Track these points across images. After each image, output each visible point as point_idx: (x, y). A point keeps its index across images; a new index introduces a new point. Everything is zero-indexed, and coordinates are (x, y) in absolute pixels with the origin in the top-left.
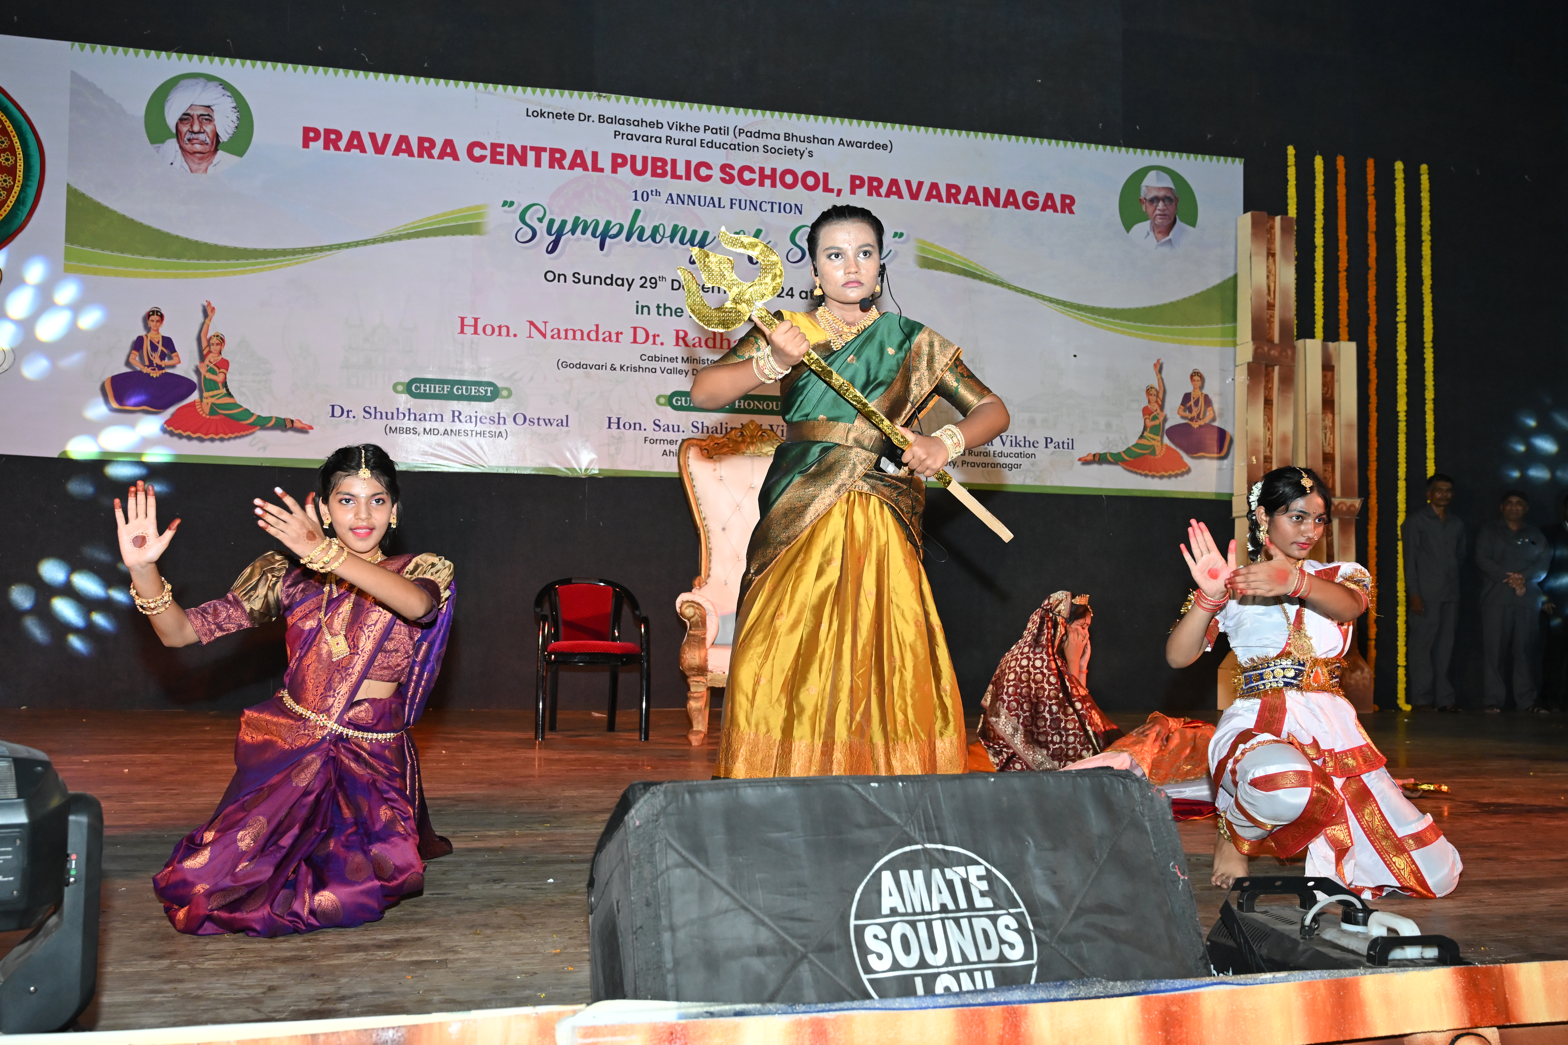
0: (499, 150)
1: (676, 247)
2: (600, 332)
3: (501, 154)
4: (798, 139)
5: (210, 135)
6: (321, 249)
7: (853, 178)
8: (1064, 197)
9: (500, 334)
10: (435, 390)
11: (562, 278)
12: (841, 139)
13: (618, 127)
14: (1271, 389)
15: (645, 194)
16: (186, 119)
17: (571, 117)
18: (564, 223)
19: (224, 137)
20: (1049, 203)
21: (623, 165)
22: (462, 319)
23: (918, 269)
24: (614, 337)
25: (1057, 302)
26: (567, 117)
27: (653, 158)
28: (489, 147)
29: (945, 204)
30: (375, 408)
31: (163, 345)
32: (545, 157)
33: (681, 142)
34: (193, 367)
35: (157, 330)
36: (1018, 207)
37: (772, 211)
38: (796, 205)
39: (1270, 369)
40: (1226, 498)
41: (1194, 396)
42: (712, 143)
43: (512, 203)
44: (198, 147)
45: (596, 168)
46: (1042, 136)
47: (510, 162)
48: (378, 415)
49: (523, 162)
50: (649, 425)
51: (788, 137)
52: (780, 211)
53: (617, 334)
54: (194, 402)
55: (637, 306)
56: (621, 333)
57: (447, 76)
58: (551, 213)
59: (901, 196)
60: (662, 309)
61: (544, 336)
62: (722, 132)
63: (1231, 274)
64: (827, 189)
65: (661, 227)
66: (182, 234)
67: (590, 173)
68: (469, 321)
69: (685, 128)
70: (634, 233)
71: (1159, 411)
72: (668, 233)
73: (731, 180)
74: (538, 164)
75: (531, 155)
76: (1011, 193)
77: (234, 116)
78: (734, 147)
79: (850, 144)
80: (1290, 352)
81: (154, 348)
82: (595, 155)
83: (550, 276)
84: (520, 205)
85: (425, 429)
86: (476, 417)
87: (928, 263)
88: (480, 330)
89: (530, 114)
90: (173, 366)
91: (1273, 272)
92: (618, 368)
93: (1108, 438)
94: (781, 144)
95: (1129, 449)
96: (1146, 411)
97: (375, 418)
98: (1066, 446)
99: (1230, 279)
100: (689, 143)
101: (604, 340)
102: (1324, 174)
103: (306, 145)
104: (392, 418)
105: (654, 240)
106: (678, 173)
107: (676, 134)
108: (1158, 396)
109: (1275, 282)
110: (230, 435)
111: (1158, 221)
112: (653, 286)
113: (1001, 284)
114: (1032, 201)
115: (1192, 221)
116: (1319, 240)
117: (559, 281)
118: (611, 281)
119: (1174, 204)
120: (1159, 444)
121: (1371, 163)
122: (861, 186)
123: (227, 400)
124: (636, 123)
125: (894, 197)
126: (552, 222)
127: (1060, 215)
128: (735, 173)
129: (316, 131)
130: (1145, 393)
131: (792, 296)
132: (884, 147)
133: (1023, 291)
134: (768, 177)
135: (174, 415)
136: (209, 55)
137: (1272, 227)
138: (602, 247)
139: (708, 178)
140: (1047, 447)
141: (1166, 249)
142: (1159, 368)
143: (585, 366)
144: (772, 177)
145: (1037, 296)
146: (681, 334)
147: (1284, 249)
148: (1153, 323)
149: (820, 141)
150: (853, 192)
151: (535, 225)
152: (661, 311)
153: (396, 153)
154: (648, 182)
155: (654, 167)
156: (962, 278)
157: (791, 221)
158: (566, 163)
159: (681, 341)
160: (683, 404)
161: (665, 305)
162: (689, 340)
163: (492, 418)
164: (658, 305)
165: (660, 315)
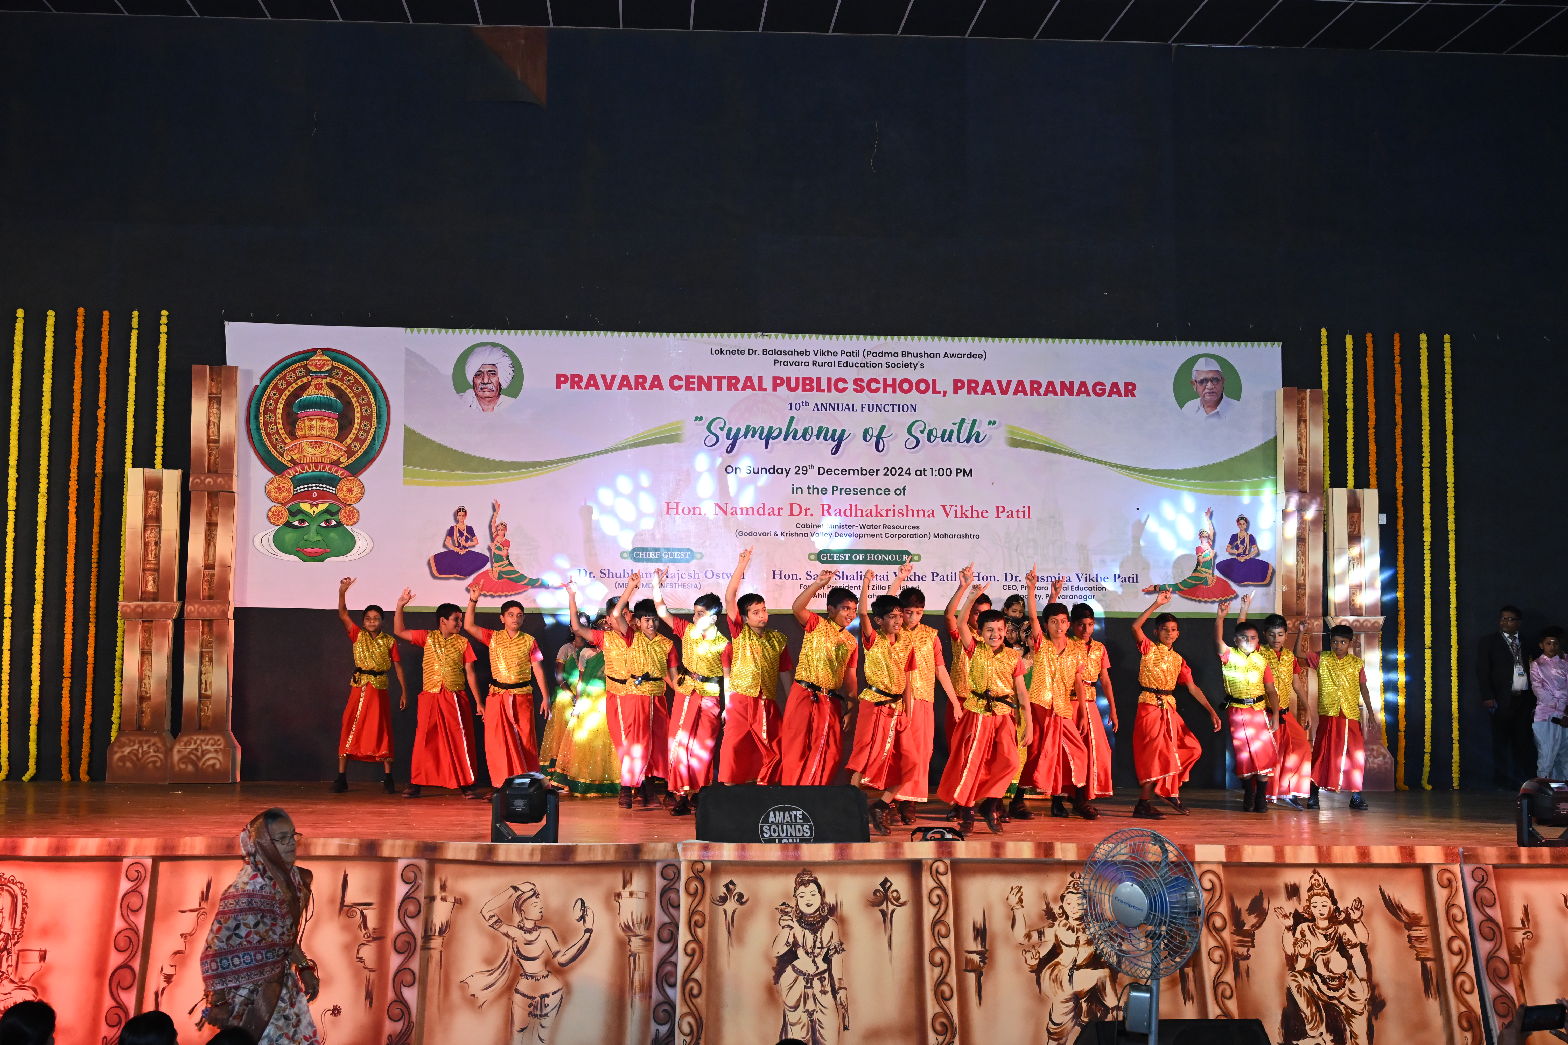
0: (691, 380)
1: (821, 443)
2: (766, 509)
3: (693, 383)
4: (913, 355)
6: (570, 459)
7: (956, 382)
8: (1126, 384)
9: (695, 514)
10: (649, 556)
11: (738, 470)
12: (946, 353)
13: (777, 357)
14: (1304, 529)
15: (798, 405)
17: (743, 352)
18: (739, 430)
19: (504, 386)
20: (1115, 389)
21: (781, 384)
22: (668, 504)
23: (1008, 448)
24: (776, 512)
25: (1122, 467)
26: (740, 352)
27: (803, 378)
28: (684, 378)
29: (1029, 396)
30: (609, 570)
32: (724, 383)
33: (823, 365)
34: (486, 546)
36: (1089, 395)
37: (893, 411)
38: (912, 406)
39: (1302, 513)
42: (847, 363)
43: (701, 418)
44: (487, 394)
45: (761, 389)
46: (1107, 337)
47: (700, 389)
48: (611, 575)
49: (709, 388)
50: (803, 575)
51: (904, 354)
52: (899, 411)
53: (779, 509)
55: (793, 488)
56: (782, 509)
57: (654, 330)
58: (730, 423)
59: (993, 393)
60: (811, 489)
61: (726, 513)
62: (855, 354)
63: (1272, 437)
64: (935, 392)
65: (810, 428)
66: (479, 455)
67: (757, 392)
68: (673, 505)
69: (826, 354)
70: (790, 434)
72: (815, 433)
73: (861, 390)
74: (719, 388)
75: (714, 383)
76: (1083, 384)
77: (510, 370)
78: (864, 365)
79: (953, 356)
80: (1319, 499)
81: (461, 534)
82: (760, 379)
83: (730, 470)
84: (707, 419)
86: (679, 574)
87: (1016, 443)
88: (680, 511)
89: (713, 352)
90: (473, 546)
91: (1305, 434)
92: (780, 534)
93: (1166, 573)
94: (899, 360)
95: (1185, 580)
97: (609, 577)
98: (1131, 580)
99: (1271, 441)
100: (830, 365)
101: (769, 514)
102: (1353, 350)
103: (559, 387)
105: (805, 439)
106: (822, 388)
107: (820, 359)
109: (1306, 443)
111: (1207, 397)
112: (805, 472)
113: (1076, 456)
114: (1100, 389)
116: (1350, 404)
117: (736, 473)
118: (774, 471)
121: (1397, 337)
122: (962, 387)
123: (509, 568)
124: (790, 353)
125: (988, 394)
126: (730, 430)
127: (1123, 398)
128: (864, 384)
129: (565, 376)
131: (910, 474)
132: (980, 356)
133: (1093, 460)
134: (890, 386)
136: (493, 329)
137: (1304, 398)
138: (766, 447)
139: (845, 389)
140: (1115, 581)
141: (1214, 420)
143: (756, 534)
144: (893, 385)
145: (1105, 463)
146: (826, 507)
147: (1313, 416)
148: (1204, 479)
149: (929, 355)
150: (956, 392)
151: (718, 433)
152: (811, 491)
153: (620, 388)
154: (799, 396)
155: (804, 385)
156: (1043, 453)
157: (908, 418)
158: (740, 386)
159: (826, 512)
160: (828, 559)
161: (813, 486)
162: (832, 511)
163: (690, 574)
164: (809, 486)
165: (810, 494)
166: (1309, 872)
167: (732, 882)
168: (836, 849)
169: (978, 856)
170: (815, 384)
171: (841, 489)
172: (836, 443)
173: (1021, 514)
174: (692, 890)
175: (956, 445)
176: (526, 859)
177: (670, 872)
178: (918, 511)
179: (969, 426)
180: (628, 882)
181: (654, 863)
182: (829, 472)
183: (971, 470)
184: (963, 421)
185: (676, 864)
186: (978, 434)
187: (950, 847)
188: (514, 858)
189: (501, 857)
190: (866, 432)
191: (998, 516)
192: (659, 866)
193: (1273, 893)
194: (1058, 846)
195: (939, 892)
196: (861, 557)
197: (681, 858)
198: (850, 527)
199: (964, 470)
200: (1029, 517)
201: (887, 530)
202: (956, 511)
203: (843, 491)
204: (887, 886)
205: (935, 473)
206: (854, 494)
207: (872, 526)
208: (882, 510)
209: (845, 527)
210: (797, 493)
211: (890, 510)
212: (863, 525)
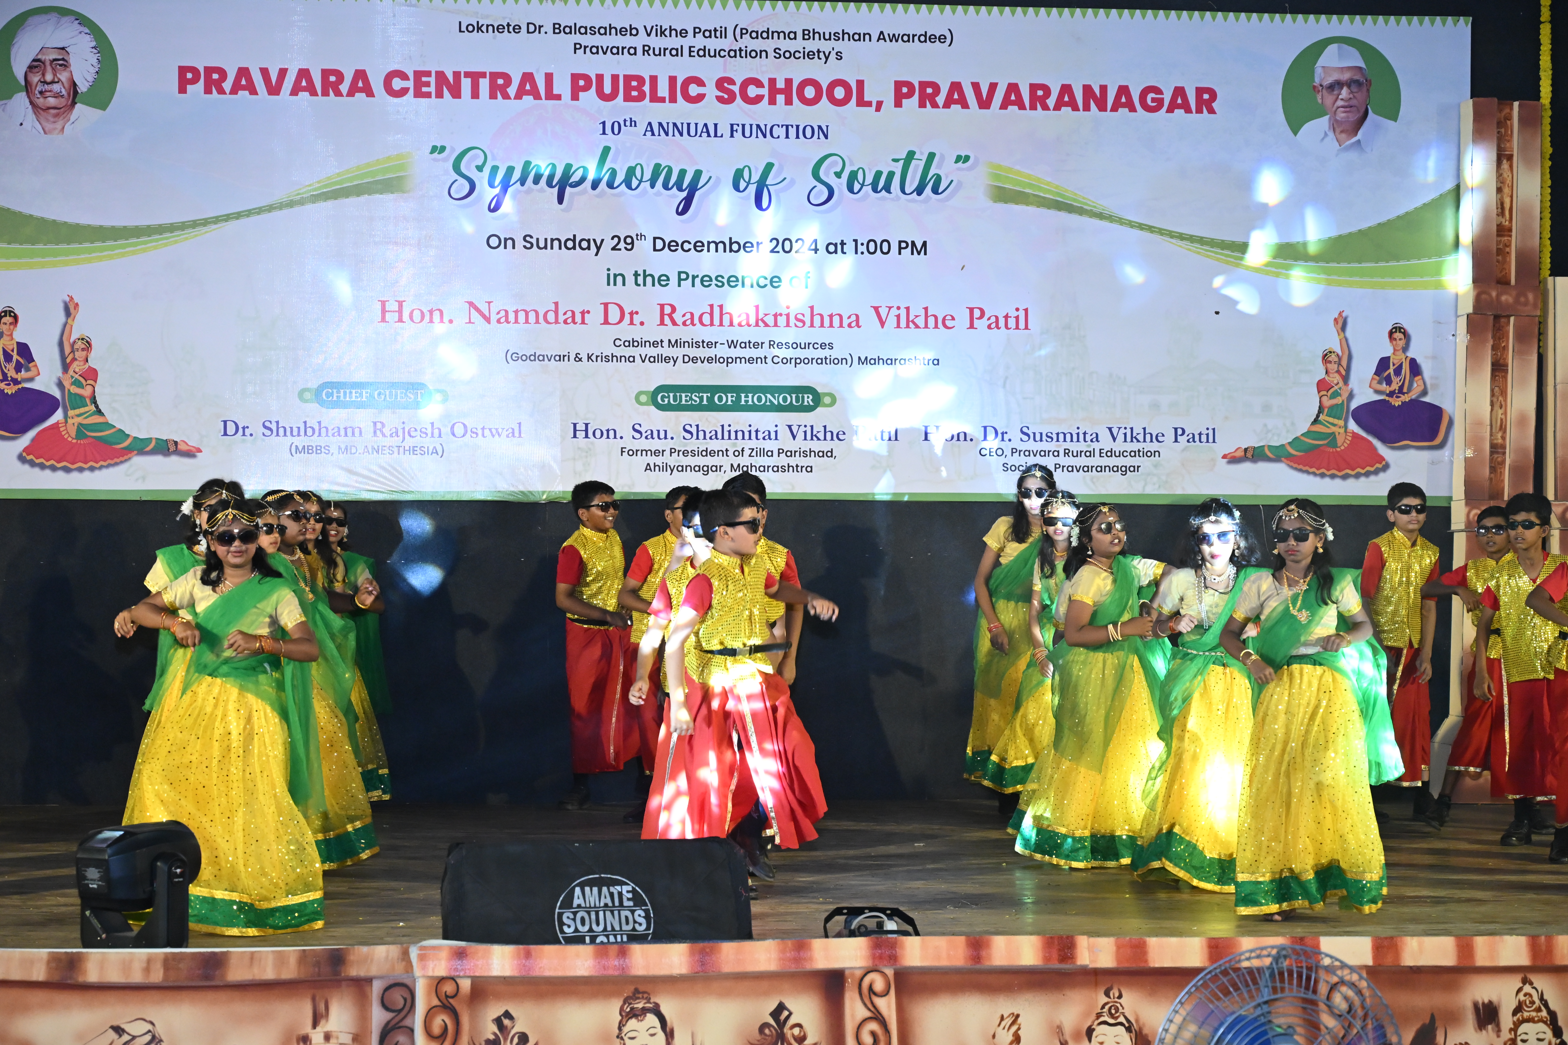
0: (424, 79)
1: (658, 194)
2: (561, 313)
3: (428, 84)
4: (822, 36)
5: (66, 85)
6: (205, 222)
7: (898, 85)
9: (431, 321)
10: (351, 396)
11: (509, 243)
12: (882, 33)
13: (578, 38)
14: (1505, 348)
15: (616, 126)
16: (36, 67)
17: (517, 29)
18: (510, 170)
19: (83, 87)
20: (1179, 100)
21: (586, 88)
22: (383, 303)
23: (990, 203)
24: (578, 318)
25: (1191, 239)
26: (511, 29)
27: (625, 76)
28: (411, 76)
29: (1028, 112)
30: (277, 422)
31: (18, 354)
32: (484, 85)
33: (662, 52)
34: (55, 380)
35: (11, 335)
36: (1133, 109)
37: (787, 137)
38: (820, 127)
39: (1503, 320)
40: (1444, 504)
41: (1395, 360)
42: (704, 51)
43: (443, 149)
44: (52, 101)
45: (551, 96)
46: (1167, 7)
47: (440, 95)
48: (281, 431)
49: (456, 93)
50: (626, 431)
51: (808, 35)
52: (798, 137)
54: (58, 423)
55: (609, 275)
56: (588, 312)
58: (494, 158)
59: (965, 106)
60: (642, 277)
61: (488, 320)
62: (718, 34)
63: (1452, 184)
64: (862, 102)
65: (639, 167)
66: (37, 213)
67: (544, 101)
68: (392, 306)
69: (667, 33)
71: (1341, 384)
72: (647, 175)
73: (731, 99)
74: (475, 95)
75: (466, 84)
76: (1123, 90)
77: (93, 59)
78: (734, 53)
79: (894, 38)
80: (1531, 297)
82: (549, 77)
83: (494, 242)
84: (453, 150)
85: (339, 448)
86: (403, 429)
87: (1004, 195)
88: (406, 317)
89: (464, 28)
91: (1508, 181)
92: (585, 358)
93: (1265, 425)
94: (798, 44)
95: (1296, 438)
96: (1322, 386)
97: (278, 435)
98: (1204, 438)
99: (1449, 191)
100: (674, 52)
101: (565, 322)
103: (182, 90)
104: (299, 435)
105: (629, 187)
106: (660, 94)
107: (656, 42)
108: (1340, 364)
109: (1512, 197)
110: (102, 463)
111: (1341, 115)
112: (629, 247)
113: (1110, 218)
114: (1153, 100)
115: (1392, 112)
117: (505, 247)
118: (574, 243)
119: (1365, 89)
120: (1342, 431)
122: (910, 95)
123: (97, 419)
124: (602, 31)
125: (956, 108)
126: (495, 169)
127: (1194, 116)
128: (736, 89)
129: (194, 70)
130: (1321, 359)
132: (942, 39)
133: (1141, 227)
134: (780, 91)
135: (34, 440)
137: (1509, 117)
138: (560, 200)
139: (700, 98)
140: (1176, 441)
141: (1353, 155)
142: (1342, 324)
144: (787, 91)
145: (1161, 232)
146: (668, 310)
147: (1524, 148)
148: (1333, 261)
149: (852, 37)
150: (898, 104)
151: (473, 174)
152: (640, 280)
153: (294, 92)
154: (620, 108)
155: (628, 88)
156: (1052, 213)
157: (815, 149)
158: (512, 90)
159: (667, 318)
160: (672, 401)
161: (645, 271)
162: (677, 317)
163: (424, 430)
164: (636, 272)
165: (639, 285)
166: (1515, 982)
167: (507, 1015)
168: (692, 953)
169: (944, 962)
170: (647, 88)
171: (694, 277)
172: (685, 194)
173: (1012, 322)
174: (436, 1029)
175: (898, 198)
176: (137, 978)
177: (397, 997)
178: (831, 316)
179: (922, 164)
180: (322, 1016)
181: (369, 980)
182: (672, 246)
183: (925, 244)
184: (911, 155)
185: (407, 981)
186: (938, 179)
187: (893, 945)
188: (114, 976)
189: (92, 975)
190: (738, 175)
191: (972, 326)
192: (377, 987)
193: (1453, 1018)
194: (1083, 942)
195: (874, 1026)
196: (729, 399)
197: (417, 972)
198: (710, 345)
199: (913, 243)
200: (1026, 328)
201: (776, 351)
202: (898, 316)
203: (698, 281)
204: (783, 1017)
205: (861, 249)
206: (716, 285)
207: (750, 342)
208: (766, 315)
209: (701, 344)
210: (615, 284)
211: (781, 315)
212: (732, 341)
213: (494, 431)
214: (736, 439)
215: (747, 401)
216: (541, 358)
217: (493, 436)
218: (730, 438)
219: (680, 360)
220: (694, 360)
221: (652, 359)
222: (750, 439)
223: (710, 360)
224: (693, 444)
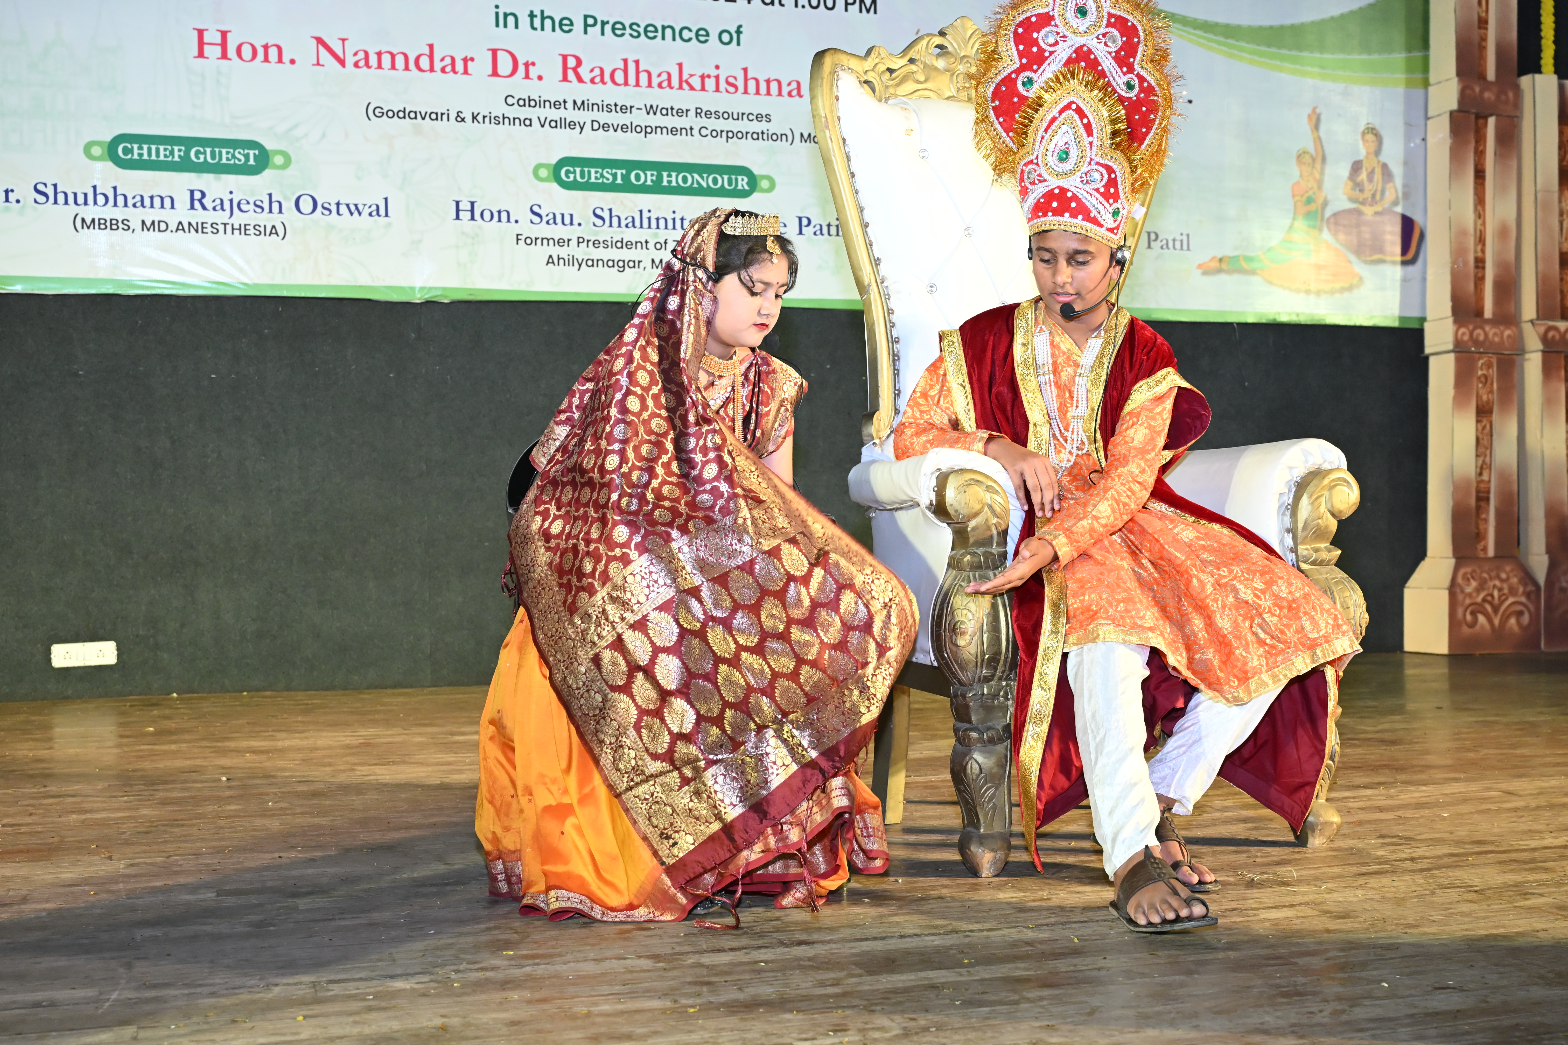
2: (437, 57)
9: (266, 60)
10: (158, 155)
14: (1484, 153)
22: (201, 32)
24: (459, 66)
30: (55, 186)
39: (1481, 121)
40: (1415, 325)
48: (61, 198)
50: (522, 214)
55: (497, 14)
56: (472, 59)
60: (539, 19)
61: (342, 62)
68: (212, 36)
80: (1511, 95)
85: (143, 222)
86: (231, 201)
88: (231, 52)
92: (469, 118)
93: (1240, 232)
97: (56, 202)
98: (1178, 244)
101: (443, 70)
104: (86, 203)
140: (1150, 247)
143: (413, 115)
152: (537, 22)
159: (570, 73)
160: (579, 178)
161: (542, 12)
162: (583, 71)
163: (258, 203)
164: (532, 12)
165: (535, 29)
171: (604, 24)
178: (768, 82)
183: (874, 2)
196: (649, 177)
198: (624, 109)
201: (704, 121)
203: (608, 28)
205: (802, 1)
206: (631, 35)
207: (672, 109)
208: (691, 76)
209: (613, 108)
210: (505, 26)
211: (709, 76)
212: (651, 106)
213: (353, 208)
214: (658, 228)
215: (670, 182)
216: (412, 115)
217: (352, 214)
218: (650, 227)
219: (588, 126)
220: (605, 127)
221: (553, 124)
222: (674, 228)
223: (624, 128)
224: (605, 233)
